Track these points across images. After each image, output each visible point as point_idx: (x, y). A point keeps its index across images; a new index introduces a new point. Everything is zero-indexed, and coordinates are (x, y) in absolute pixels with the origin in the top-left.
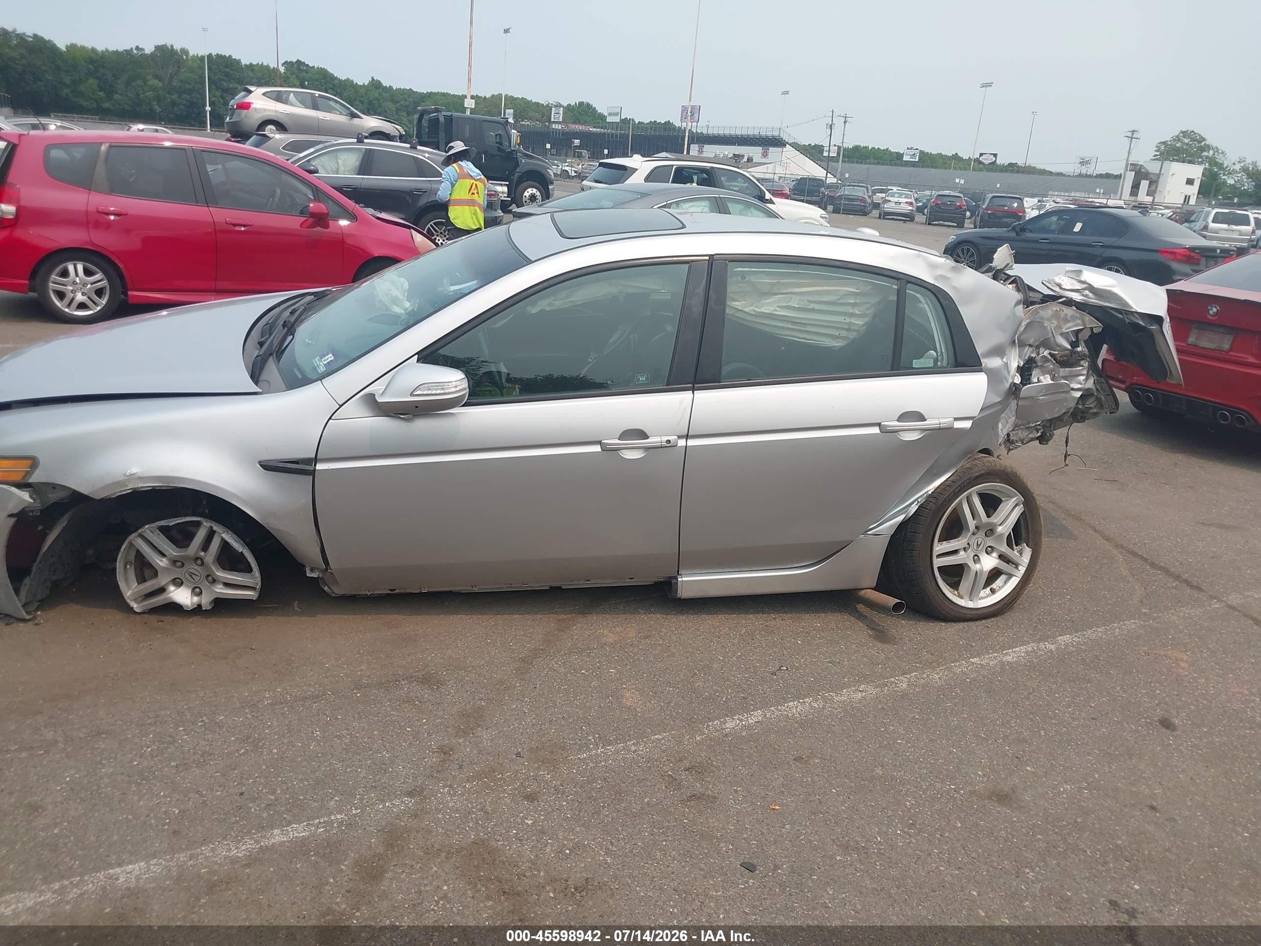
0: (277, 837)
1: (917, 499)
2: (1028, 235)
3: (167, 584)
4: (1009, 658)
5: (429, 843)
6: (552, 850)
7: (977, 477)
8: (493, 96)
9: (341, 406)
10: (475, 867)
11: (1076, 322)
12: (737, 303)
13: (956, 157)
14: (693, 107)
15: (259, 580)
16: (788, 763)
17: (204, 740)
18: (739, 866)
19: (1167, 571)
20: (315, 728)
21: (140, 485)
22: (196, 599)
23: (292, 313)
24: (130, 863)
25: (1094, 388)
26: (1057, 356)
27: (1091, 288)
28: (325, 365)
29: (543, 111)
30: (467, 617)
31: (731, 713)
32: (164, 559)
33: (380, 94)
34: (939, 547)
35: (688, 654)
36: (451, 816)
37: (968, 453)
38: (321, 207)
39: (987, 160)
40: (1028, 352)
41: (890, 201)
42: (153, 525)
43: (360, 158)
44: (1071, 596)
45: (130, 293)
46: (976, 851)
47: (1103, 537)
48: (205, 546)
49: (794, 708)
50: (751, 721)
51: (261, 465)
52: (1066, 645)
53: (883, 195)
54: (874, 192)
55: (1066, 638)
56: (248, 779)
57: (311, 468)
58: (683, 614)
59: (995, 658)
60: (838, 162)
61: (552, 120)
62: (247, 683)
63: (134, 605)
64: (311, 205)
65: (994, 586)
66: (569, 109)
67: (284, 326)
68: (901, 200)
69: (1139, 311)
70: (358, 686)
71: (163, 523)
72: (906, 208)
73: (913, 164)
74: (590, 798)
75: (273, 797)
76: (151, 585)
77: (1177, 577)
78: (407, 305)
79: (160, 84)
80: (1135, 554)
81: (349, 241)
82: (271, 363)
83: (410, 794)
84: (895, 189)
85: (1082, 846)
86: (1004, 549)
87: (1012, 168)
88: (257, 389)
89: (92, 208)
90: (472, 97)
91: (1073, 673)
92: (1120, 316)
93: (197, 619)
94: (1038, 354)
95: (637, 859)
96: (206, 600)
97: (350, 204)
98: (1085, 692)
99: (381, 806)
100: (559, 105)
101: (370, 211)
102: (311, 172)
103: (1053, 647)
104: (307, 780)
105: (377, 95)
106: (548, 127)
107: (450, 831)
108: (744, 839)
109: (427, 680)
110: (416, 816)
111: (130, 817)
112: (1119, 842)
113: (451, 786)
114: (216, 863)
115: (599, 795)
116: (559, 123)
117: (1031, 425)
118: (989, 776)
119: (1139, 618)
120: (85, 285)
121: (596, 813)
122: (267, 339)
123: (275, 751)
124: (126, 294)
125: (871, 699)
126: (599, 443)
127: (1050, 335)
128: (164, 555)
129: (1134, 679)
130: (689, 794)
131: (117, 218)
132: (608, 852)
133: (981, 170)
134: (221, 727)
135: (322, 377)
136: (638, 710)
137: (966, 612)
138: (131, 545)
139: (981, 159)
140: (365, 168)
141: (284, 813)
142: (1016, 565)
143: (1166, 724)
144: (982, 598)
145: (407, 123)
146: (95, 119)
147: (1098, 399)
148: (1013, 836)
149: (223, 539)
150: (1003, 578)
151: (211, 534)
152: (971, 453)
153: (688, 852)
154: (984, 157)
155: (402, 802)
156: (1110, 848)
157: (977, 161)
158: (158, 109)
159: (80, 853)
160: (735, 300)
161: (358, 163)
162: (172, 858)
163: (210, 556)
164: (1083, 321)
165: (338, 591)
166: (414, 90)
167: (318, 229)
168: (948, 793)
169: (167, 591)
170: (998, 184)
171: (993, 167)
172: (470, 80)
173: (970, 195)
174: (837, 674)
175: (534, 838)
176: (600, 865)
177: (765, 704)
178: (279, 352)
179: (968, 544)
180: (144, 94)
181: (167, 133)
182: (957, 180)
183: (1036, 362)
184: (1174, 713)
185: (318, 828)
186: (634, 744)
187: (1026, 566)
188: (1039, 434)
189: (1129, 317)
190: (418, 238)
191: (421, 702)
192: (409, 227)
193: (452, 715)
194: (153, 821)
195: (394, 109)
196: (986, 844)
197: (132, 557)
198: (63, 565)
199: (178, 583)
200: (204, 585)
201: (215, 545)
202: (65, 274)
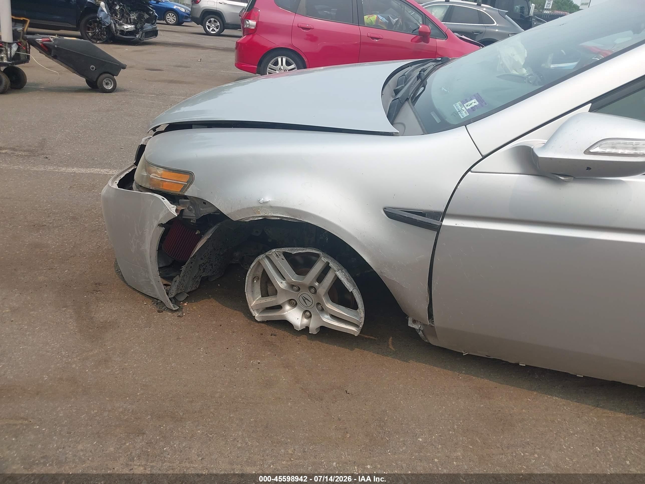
3: (284, 303)
9: (484, 157)
15: (362, 320)
21: (271, 214)
22: (305, 321)
28: (468, 110)
32: (284, 282)
42: (279, 250)
48: (320, 278)
51: (384, 211)
57: (437, 223)
63: (256, 315)
71: (287, 250)
76: (270, 301)
82: (407, 107)
88: (391, 129)
89: (295, 24)
93: (303, 338)
96: (314, 325)
120: (285, 72)
122: (402, 88)
128: (283, 278)
131: (309, 30)
135: (466, 123)
138: (259, 264)
149: (336, 276)
151: (326, 269)
163: (323, 288)
169: (283, 309)
178: (413, 99)
197: (260, 273)
198: (212, 265)
199: (293, 303)
200: (314, 311)
201: (329, 280)
202: (276, 63)
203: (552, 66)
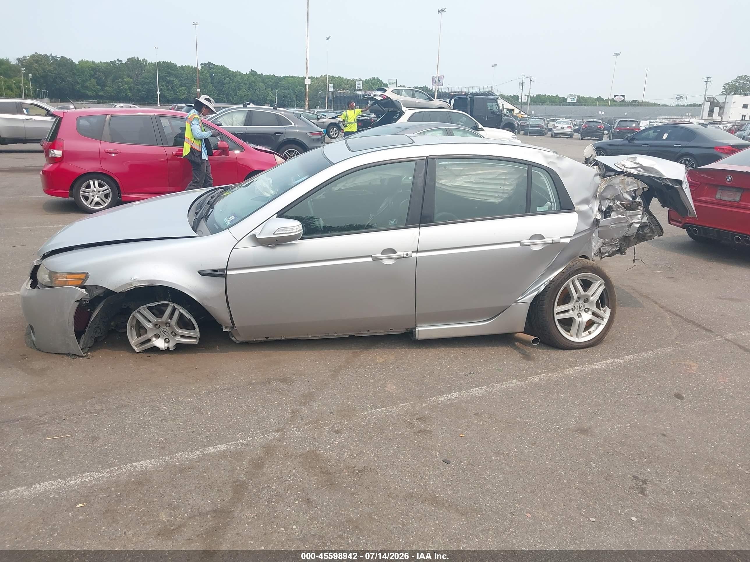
0: (211, 450)
1: (544, 283)
2: (636, 142)
3: (152, 337)
4: (597, 367)
5: (286, 452)
6: (347, 455)
7: (577, 270)
8: (321, 77)
9: (239, 242)
10: (309, 462)
11: (633, 185)
12: (442, 181)
13: (600, 99)
14: (439, 77)
15: (199, 333)
16: (471, 416)
17: (174, 409)
18: (442, 461)
19: (694, 323)
20: (229, 403)
21: (138, 284)
22: (166, 345)
23: (212, 198)
24: (142, 460)
25: (647, 221)
26: (624, 205)
27: (642, 167)
28: (230, 221)
29: (351, 84)
30: (306, 351)
31: (442, 393)
32: (150, 324)
33: (256, 79)
34: (557, 309)
35: (421, 367)
36: (297, 440)
37: (572, 257)
38: (225, 144)
39: (619, 99)
40: (607, 203)
41: (557, 127)
42: (145, 306)
43: (245, 116)
44: (636, 336)
45: (122, 195)
46: (566, 455)
47: (660, 307)
48: (171, 316)
49: (476, 391)
50: (452, 397)
51: (199, 273)
52: (630, 360)
53: (553, 123)
54: (548, 122)
55: (630, 357)
56: (196, 426)
57: (225, 274)
58: (420, 348)
59: (589, 367)
60: (527, 105)
61: (356, 89)
62: (194, 384)
63: (135, 348)
64: (219, 143)
65: (590, 330)
66: (366, 82)
67: (208, 204)
68: (564, 126)
69: (669, 178)
70: (251, 384)
71: (149, 305)
72: (567, 131)
73: (573, 104)
74: (367, 432)
75: (209, 433)
76: (143, 338)
77: (699, 326)
78: (272, 192)
79: (132, 80)
80: (676, 314)
81: (239, 162)
82: (202, 222)
83: (277, 431)
84: (561, 119)
85: (623, 452)
86: (595, 309)
87: (635, 103)
88: (196, 235)
89: (102, 150)
90: (309, 78)
91: (631, 373)
92: (659, 181)
93: (167, 355)
94: (614, 204)
95: (390, 458)
96: (171, 345)
97: (240, 142)
98: (636, 382)
99: (262, 437)
100: (360, 80)
101: (252, 145)
102: (219, 125)
103: (622, 361)
104: (225, 426)
105: (254, 79)
106: (354, 93)
107: (297, 447)
108: (445, 449)
109: (285, 380)
110: (280, 441)
111: (140, 441)
112: (643, 450)
113: (297, 427)
114: (183, 461)
115: (372, 431)
116: (361, 90)
117: (613, 243)
118: (578, 421)
119: (673, 346)
120: (99, 192)
121: (370, 438)
122: (200, 211)
123: (209, 413)
124: (120, 196)
125: (518, 387)
126: (371, 256)
127: (620, 193)
128: (150, 322)
129: (665, 376)
130: (418, 430)
131: (116, 155)
132: (375, 455)
133: (615, 105)
134: (182, 403)
135: (228, 228)
136: (394, 393)
137: (574, 344)
138: (134, 316)
139: (615, 99)
140: (248, 121)
141: (214, 440)
142: (602, 318)
143: (679, 396)
144: (584, 337)
145: (272, 95)
146: (95, 102)
147: (650, 228)
148: (586, 448)
149: (180, 312)
150: (595, 325)
151: (174, 309)
152: (574, 257)
153: (416, 455)
154: (617, 97)
155: (273, 434)
156: (637, 453)
157: (613, 100)
158: (130, 95)
159: (118, 456)
160: (441, 179)
161: (244, 119)
162: (162, 459)
163: (174, 321)
164: (638, 184)
165: (240, 339)
166: (276, 75)
167: (223, 156)
168: (554, 429)
169: (152, 341)
170: (626, 113)
171: (623, 103)
172: (307, 68)
173: (607, 121)
174: (501, 375)
175: (339, 449)
176: (371, 461)
177: (460, 389)
178: (206, 217)
179: (574, 307)
180: (122, 87)
181: (136, 107)
182: (600, 112)
183: (612, 208)
184: (684, 391)
185: (231, 446)
186: (391, 408)
187: (608, 319)
188: (618, 248)
189: (663, 181)
190: (279, 159)
191: (282, 390)
192: (273, 153)
193: (298, 396)
194: (152, 443)
195: (264, 87)
196: (572, 452)
197: (134, 323)
198: (100, 329)
199: (157, 336)
200: (171, 337)
201: (176, 315)
202: (88, 186)
203: (295, 182)
